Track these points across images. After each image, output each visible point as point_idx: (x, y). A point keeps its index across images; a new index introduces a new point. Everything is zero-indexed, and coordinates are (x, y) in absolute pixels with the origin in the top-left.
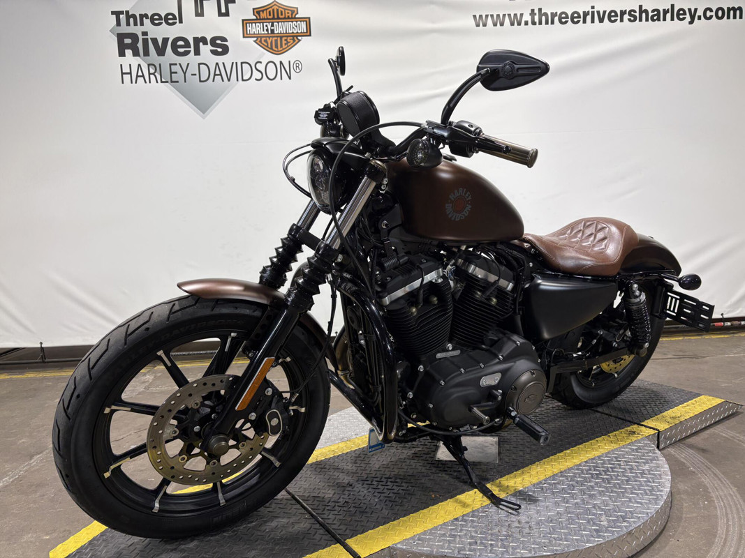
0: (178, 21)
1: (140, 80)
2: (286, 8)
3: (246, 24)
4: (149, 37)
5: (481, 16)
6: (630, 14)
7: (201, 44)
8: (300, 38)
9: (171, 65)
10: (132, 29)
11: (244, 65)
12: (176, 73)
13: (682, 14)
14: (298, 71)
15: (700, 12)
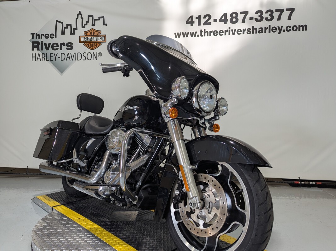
0: (55, 37)
1: (39, 59)
2: (96, 31)
3: (81, 37)
4: (43, 43)
5: (178, 33)
6: (248, 30)
7: (63, 45)
8: (101, 43)
9: (51, 54)
10: (38, 40)
11: (79, 54)
12: (52, 57)
13: (274, 29)
14: (100, 56)
15: (284, 28)
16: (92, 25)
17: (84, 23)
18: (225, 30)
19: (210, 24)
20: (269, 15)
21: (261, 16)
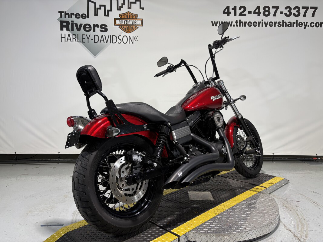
0: (87, 17)
1: (69, 40)
2: (133, 14)
3: (116, 20)
4: (74, 23)
5: (215, 22)
6: (278, 23)
7: (96, 27)
8: (138, 27)
9: (82, 35)
10: (67, 19)
11: (113, 36)
12: (84, 38)
13: (301, 24)
14: (136, 40)
15: (309, 24)
16: (128, 8)
17: (120, 5)
18: (259, 22)
19: (245, 15)
20: (297, 11)
21: (290, 11)
